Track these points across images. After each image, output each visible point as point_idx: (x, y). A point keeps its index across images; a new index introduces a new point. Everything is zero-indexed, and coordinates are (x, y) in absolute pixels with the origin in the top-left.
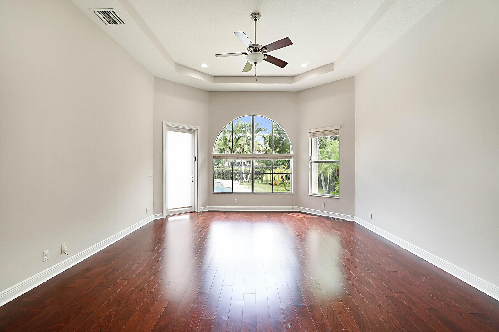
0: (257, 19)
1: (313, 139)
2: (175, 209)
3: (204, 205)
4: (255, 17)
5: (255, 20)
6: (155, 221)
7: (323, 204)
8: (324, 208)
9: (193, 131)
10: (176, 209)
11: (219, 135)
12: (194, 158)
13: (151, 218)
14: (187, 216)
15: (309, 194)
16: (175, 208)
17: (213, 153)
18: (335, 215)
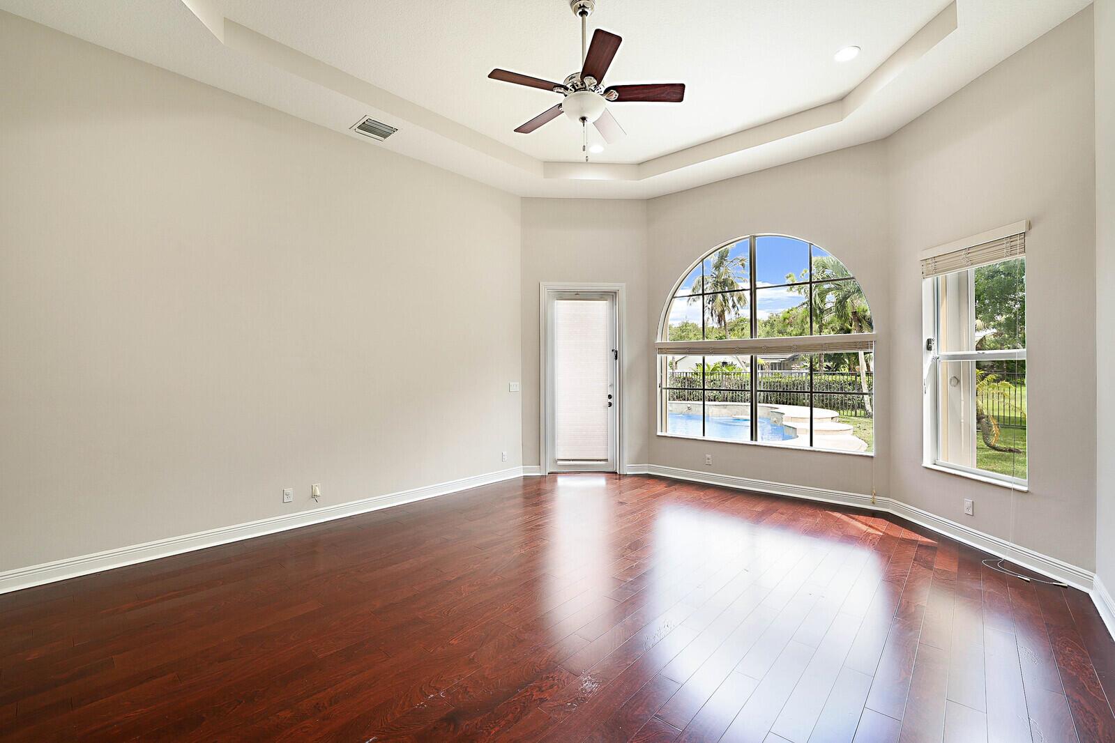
0: (586, 10)
1: (940, 277)
2: (570, 460)
3: (638, 460)
4: (580, 7)
5: (583, 13)
6: (525, 478)
7: (968, 502)
8: (972, 518)
9: (610, 295)
10: (573, 460)
11: (673, 297)
12: (614, 354)
13: (516, 471)
14: (601, 481)
15: (927, 462)
16: (570, 458)
17: (659, 341)
18: (1013, 552)
